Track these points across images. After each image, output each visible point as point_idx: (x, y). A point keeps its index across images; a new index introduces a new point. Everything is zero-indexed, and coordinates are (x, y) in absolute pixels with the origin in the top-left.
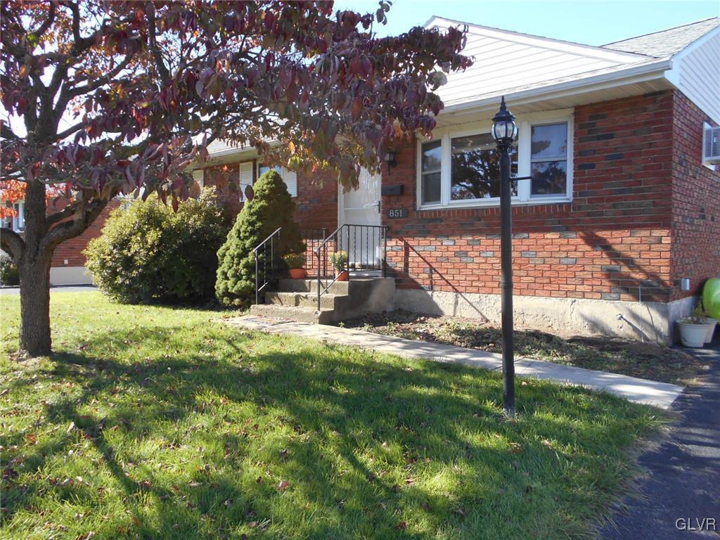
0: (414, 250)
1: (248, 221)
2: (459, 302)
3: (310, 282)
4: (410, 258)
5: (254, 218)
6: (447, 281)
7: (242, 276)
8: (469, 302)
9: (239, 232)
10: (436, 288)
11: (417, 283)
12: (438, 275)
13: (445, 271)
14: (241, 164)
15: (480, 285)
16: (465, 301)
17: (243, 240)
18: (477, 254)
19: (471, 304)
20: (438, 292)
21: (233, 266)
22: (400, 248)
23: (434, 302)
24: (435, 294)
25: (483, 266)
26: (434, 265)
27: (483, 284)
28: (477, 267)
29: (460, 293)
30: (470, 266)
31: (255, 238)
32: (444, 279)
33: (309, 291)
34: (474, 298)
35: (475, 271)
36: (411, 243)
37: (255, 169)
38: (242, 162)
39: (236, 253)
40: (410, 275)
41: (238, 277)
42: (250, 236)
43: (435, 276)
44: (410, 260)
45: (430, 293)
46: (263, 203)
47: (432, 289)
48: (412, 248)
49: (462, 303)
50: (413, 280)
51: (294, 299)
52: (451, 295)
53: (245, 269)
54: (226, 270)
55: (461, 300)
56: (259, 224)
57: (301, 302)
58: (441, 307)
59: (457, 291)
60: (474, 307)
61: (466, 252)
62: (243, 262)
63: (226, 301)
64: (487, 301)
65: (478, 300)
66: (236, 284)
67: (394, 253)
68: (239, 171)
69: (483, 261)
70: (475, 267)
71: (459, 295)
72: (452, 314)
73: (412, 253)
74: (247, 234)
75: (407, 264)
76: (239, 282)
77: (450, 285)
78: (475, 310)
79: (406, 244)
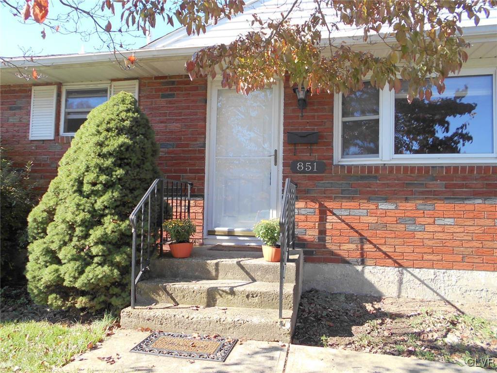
0: (334, 214)
1: (97, 166)
2: (404, 280)
3: (217, 265)
4: (327, 224)
5: (109, 162)
6: (385, 253)
7: (92, 257)
8: (419, 280)
9: (81, 183)
10: (368, 261)
11: (339, 255)
12: (371, 246)
13: (383, 241)
14: (34, 88)
15: (435, 258)
16: (412, 278)
17: (88, 197)
18: (431, 220)
19: (423, 282)
20: (371, 267)
21: (71, 240)
22: (312, 210)
23: (366, 279)
24: (368, 269)
25: (440, 236)
26: (365, 234)
27: (439, 257)
28: (431, 236)
29: (405, 268)
30: (419, 235)
31: (116, 194)
32: (380, 250)
33: (216, 278)
34: (427, 274)
35: (427, 242)
36: (329, 204)
37: (59, 95)
38: (35, 85)
39: (79, 219)
40: (328, 246)
41: (84, 260)
42: (104, 192)
43: (367, 247)
44: (328, 226)
45: (359, 268)
46: (123, 139)
47: (363, 263)
48: (332, 212)
49: (409, 281)
50: (332, 253)
51: (204, 295)
52: (392, 272)
53: (101, 247)
54: (54, 247)
55: (407, 276)
56: (120, 172)
57: (219, 300)
58: (377, 285)
59: (400, 266)
60: (427, 286)
61: (414, 218)
62: (96, 233)
63: (53, 300)
64: (446, 278)
65: (433, 277)
66: (81, 272)
67: (303, 218)
68: (30, 96)
69: (440, 229)
70: (426, 236)
71: (405, 271)
72: (395, 295)
73: (330, 218)
74: (99, 187)
75: (322, 232)
76: (88, 269)
77: (390, 257)
78: (428, 290)
79: (321, 205)
